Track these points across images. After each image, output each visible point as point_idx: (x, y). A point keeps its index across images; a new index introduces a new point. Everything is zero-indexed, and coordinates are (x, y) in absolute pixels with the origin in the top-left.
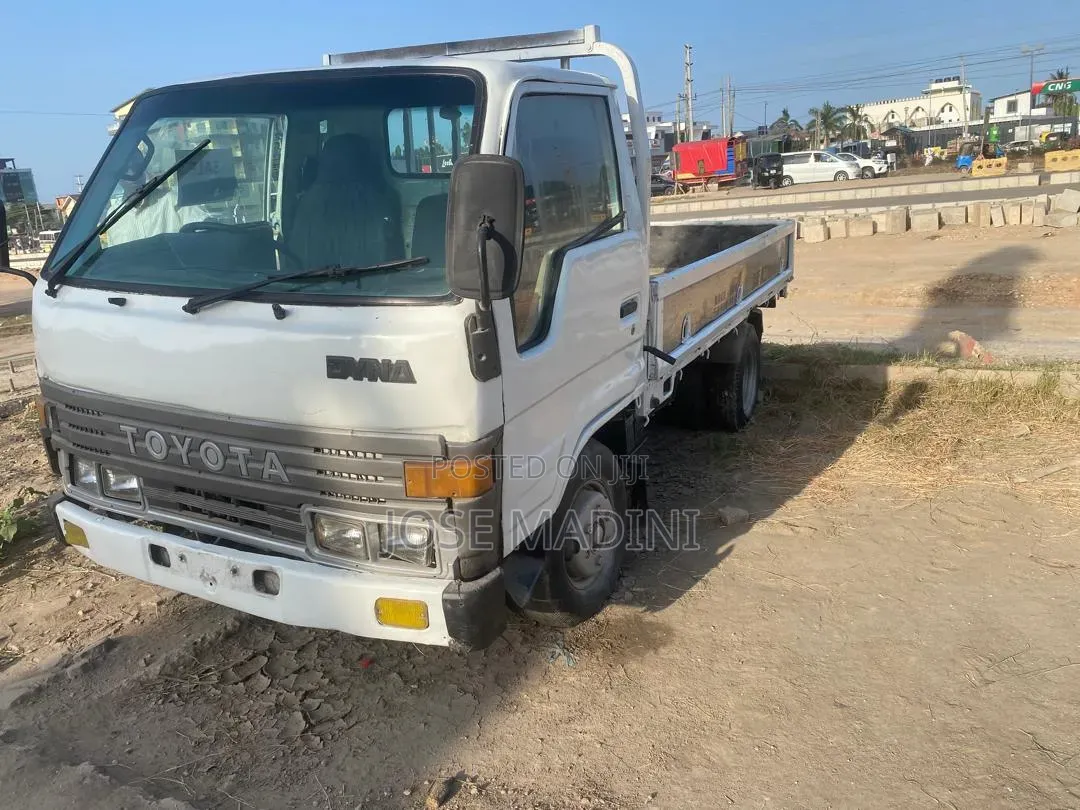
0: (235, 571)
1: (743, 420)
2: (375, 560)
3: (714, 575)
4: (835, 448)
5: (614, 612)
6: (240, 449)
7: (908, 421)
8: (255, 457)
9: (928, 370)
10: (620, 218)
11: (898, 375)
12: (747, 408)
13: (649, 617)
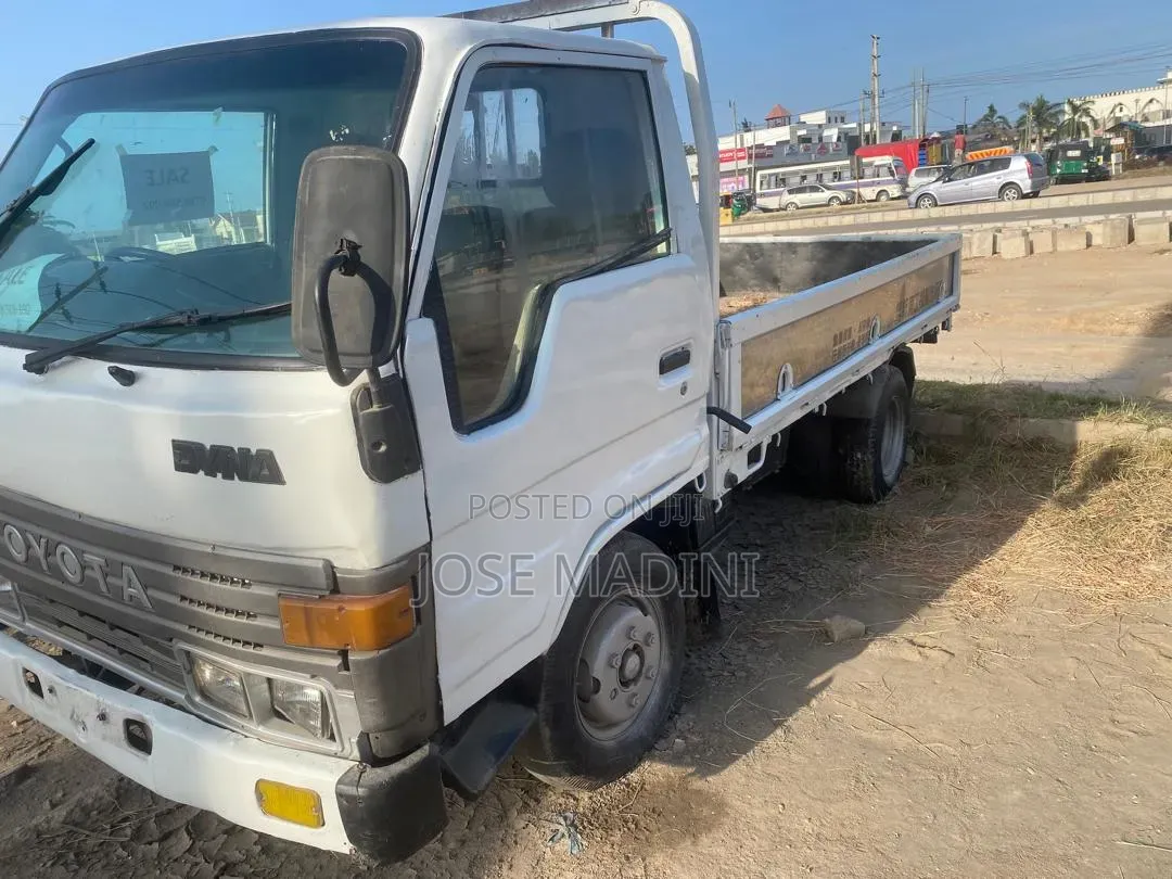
0: (103, 717)
1: (883, 489)
2: (263, 721)
3: (802, 718)
4: (997, 533)
5: (653, 772)
6: (95, 558)
7: (1100, 499)
8: (110, 569)
9: (1133, 427)
10: (666, 236)
11: (1092, 434)
12: (889, 473)
13: (697, 784)
